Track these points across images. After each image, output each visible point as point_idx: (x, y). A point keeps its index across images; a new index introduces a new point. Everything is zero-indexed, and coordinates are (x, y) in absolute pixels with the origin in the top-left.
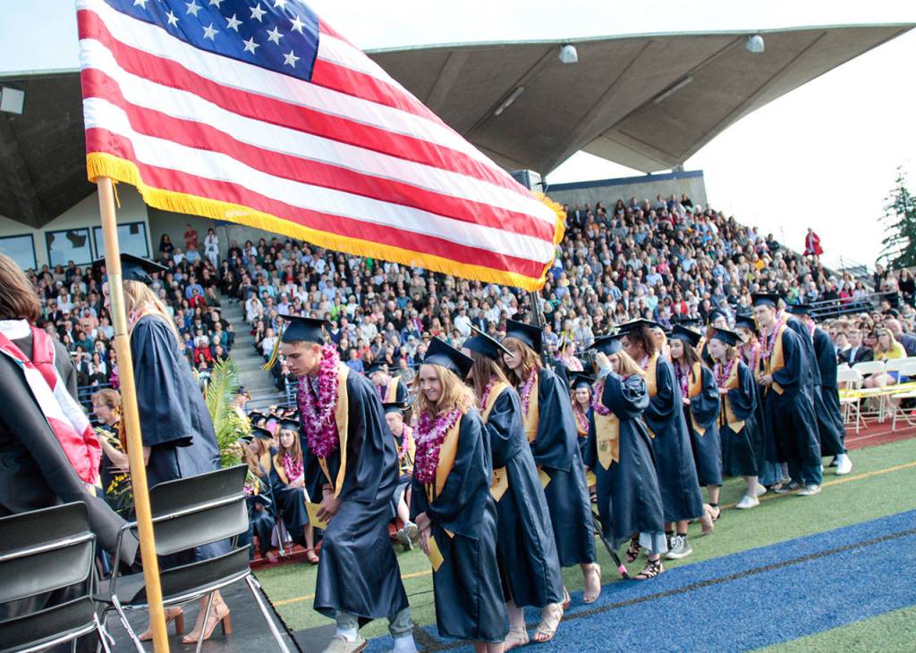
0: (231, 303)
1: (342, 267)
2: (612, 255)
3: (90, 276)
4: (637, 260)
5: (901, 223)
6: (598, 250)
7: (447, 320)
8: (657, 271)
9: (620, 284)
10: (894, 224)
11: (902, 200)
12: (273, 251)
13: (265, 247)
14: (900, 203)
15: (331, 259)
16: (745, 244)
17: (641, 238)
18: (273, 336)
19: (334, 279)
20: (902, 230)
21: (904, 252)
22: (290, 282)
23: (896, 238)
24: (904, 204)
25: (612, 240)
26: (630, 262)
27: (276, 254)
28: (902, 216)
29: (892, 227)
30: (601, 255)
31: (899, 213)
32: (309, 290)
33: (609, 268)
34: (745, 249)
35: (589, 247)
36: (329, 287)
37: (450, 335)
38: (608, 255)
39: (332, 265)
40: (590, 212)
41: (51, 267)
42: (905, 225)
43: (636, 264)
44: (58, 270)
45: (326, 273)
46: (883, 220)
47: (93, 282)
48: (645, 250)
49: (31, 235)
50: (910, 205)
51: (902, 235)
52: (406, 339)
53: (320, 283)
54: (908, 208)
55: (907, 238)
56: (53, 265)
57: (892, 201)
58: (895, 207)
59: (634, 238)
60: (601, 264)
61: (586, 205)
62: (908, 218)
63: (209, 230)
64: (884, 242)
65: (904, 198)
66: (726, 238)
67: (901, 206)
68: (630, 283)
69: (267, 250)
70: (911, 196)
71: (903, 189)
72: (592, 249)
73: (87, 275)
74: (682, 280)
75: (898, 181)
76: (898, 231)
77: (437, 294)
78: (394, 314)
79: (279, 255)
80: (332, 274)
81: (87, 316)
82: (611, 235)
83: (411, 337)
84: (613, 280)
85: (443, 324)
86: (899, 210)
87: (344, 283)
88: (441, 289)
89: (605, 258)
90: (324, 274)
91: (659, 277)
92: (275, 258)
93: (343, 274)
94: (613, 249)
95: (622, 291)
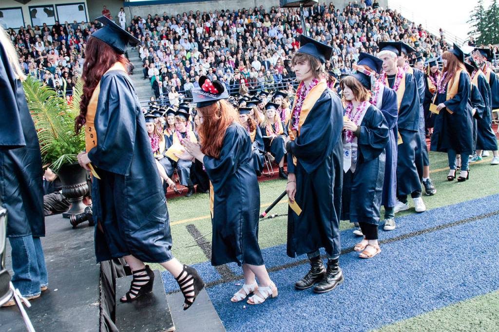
0: (133, 49)
1: (192, 32)
2: (337, 31)
3: (55, 32)
4: (350, 34)
5: (478, 24)
6: (330, 28)
7: (248, 62)
8: (360, 41)
9: (340, 46)
10: (475, 24)
11: (480, 12)
12: (155, 22)
13: (151, 19)
14: (479, 14)
15: (187, 27)
16: (407, 28)
17: (352, 22)
18: (154, 68)
19: (188, 38)
20: (478, 28)
21: (477, 39)
22: (164, 39)
23: (475, 32)
24: (481, 14)
25: (337, 22)
26: (346, 35)
27: (157, 23)
28: (479, 21)
29: (474, 26)
30: (331, 31)
31: (477, 19)
32: (174, 43)
33: (334, 37)
34: (406, 31)
35: (325, 26)
36: (186, 43)
37: (249, 70)
38: (334, 30)
39: (187, 30)
40: (326, 7)
41: (33, 27)
42: (480, 25)
43: (349, 36)
44: (37, 28)
45: (183, 35)
46: (469, 22)
47: (56, 35)
48: (354, 28)
49: (20, 8)
50: (483, 15)
51: (478, 31)
52: (226, 72)
53: (180, 40)
54: (482, 16)
55: (480, 32)
56: (34, 25)
57: (475, 12)
58: (476, 15)
59: (348, 22)
60: (331, 35)
61: (324, 4)
62: (482, 22)
63: (121, 8)
64: (468, 34)
65: (481, 11)
66: (396, 25)
67: (479, 15)
68: (345, 46)
69: (152, 21)
70: (484, 10)
71: (481, 7)
72: (326, 27)
73: (53, 31)
74: (373, 46)
75: (479, 2)
76: (476, 28)
77: (243, 48)
78: (220, 58)
79: (159, 24)
80: (187, 35)
81: (53, 54)
82: (337, 20)
83: (229, 70)
84: (337, 44)
85: (245, 64)
86: (478, 17)
87: (193, 40)
88: (245, 45)
89: (333, 33)
90: (182, 35)
91: (360, 44)
92: (156, 25)
93: (193, 36)
94: (338, 27)
95: (341, 51)
